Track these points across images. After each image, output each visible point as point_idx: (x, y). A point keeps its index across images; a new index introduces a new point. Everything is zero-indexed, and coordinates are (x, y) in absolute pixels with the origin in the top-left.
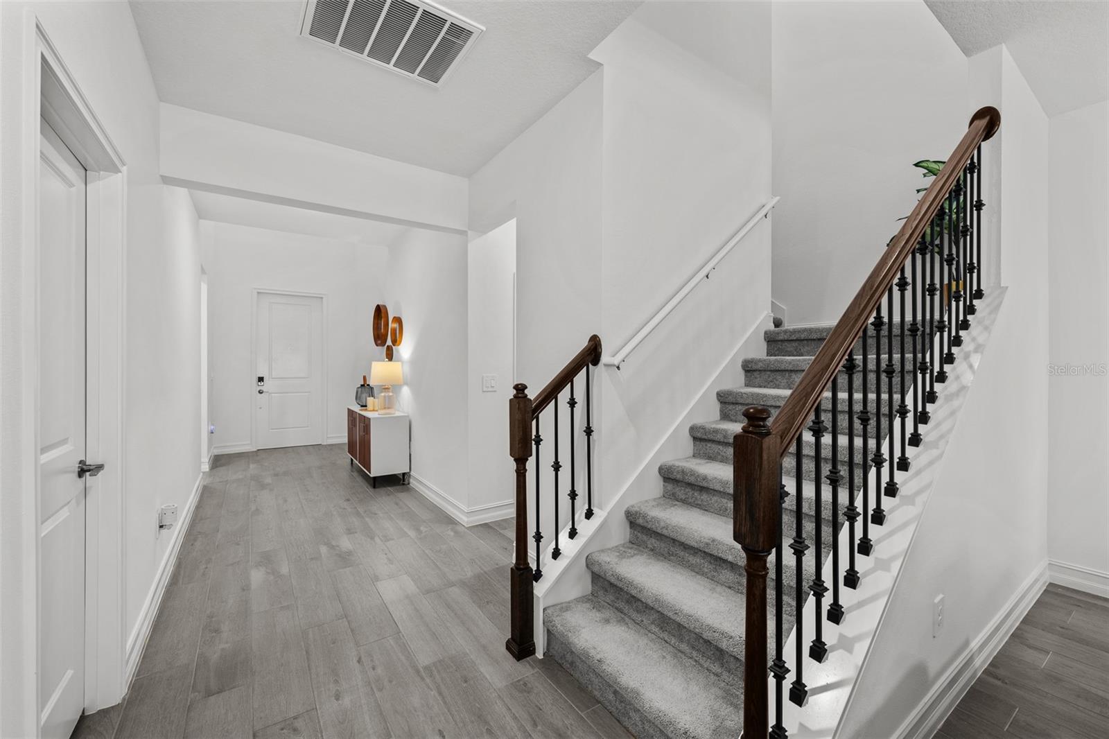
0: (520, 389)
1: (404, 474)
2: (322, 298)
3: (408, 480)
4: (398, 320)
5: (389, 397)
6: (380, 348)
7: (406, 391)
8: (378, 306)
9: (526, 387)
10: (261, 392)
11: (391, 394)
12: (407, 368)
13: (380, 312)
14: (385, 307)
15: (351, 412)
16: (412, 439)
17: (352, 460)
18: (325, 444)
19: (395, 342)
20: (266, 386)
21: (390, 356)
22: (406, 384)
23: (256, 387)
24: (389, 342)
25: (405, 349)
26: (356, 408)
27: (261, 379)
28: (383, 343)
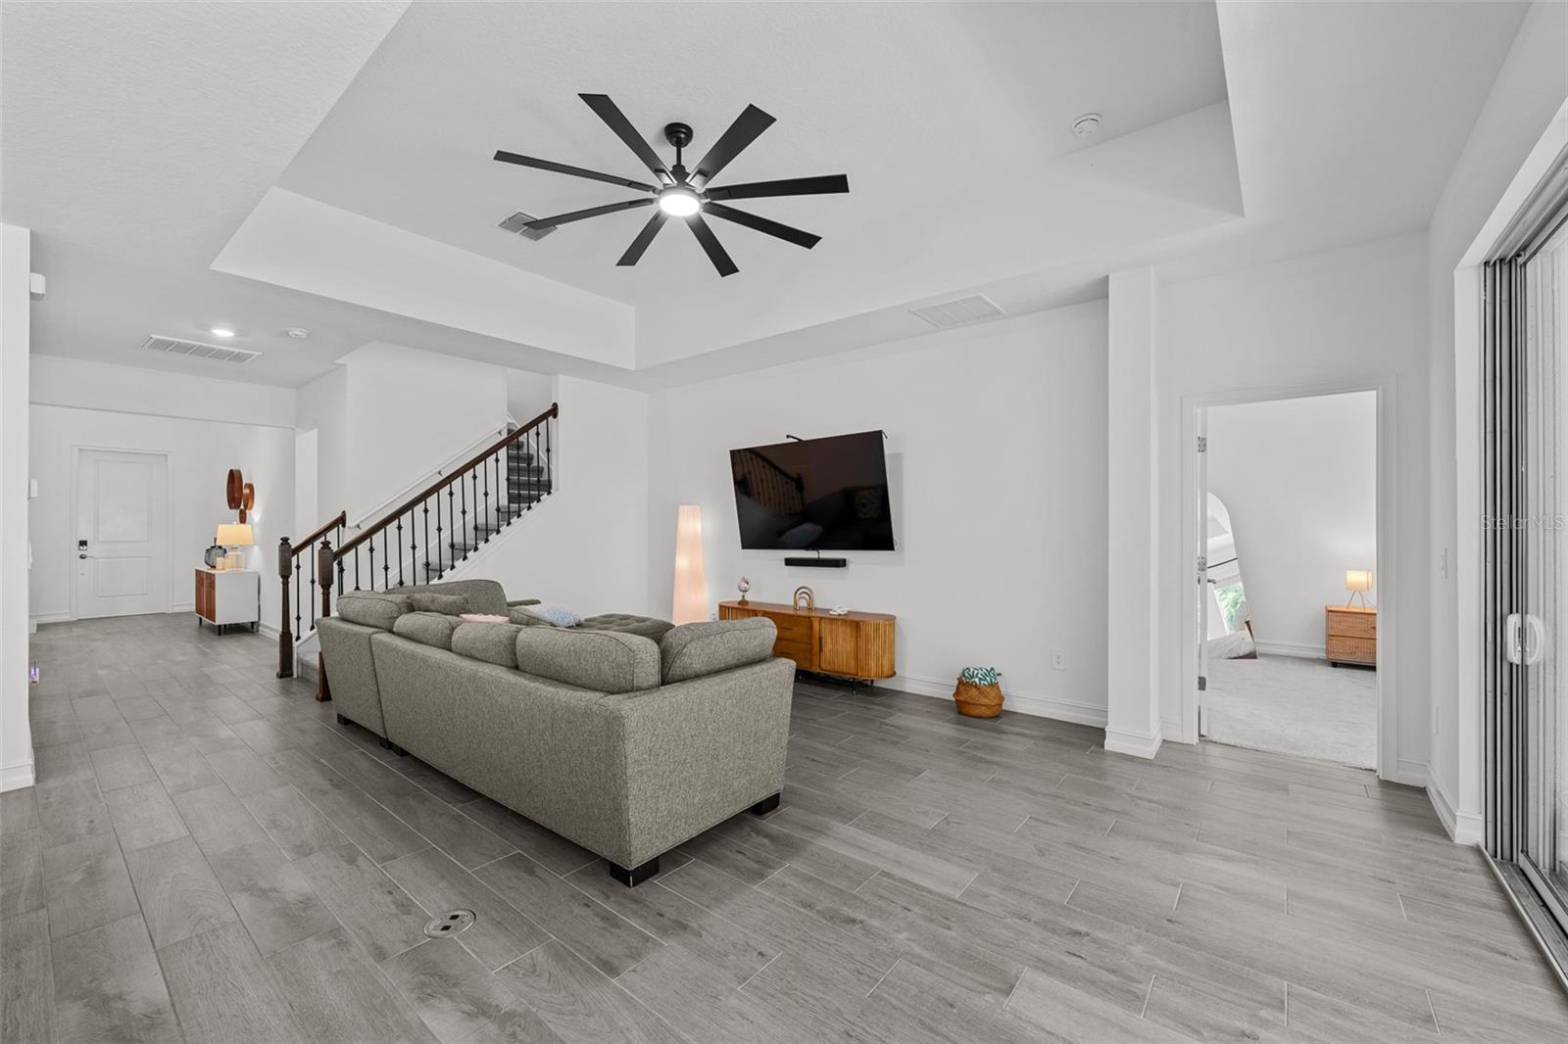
0: (285, 540)
1: (253, 623)
2: (166, 455)
3: (257, 628)
4: (250, 487)
5: (237, 556)
6: (233, 511)
7: (256, 549)
8: (231, 471)
9: (288, 539)
10: (82, 557)
11: (239, 553)
12: (257, 530)
13: (234, 477)
14: (239, 472)
15: (198, 573)
16: (261, 591)
17: (201, 619)
18: (170, 612)
19: (246, 506)
20: (88, 551)
21: (243, 519)
22: (255, 544)
23: (76, 551)
24: (242, 507)
25: (255, 514)
26: (205, 568)
27: (83, 543)
28: (237, 506)
